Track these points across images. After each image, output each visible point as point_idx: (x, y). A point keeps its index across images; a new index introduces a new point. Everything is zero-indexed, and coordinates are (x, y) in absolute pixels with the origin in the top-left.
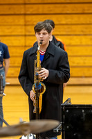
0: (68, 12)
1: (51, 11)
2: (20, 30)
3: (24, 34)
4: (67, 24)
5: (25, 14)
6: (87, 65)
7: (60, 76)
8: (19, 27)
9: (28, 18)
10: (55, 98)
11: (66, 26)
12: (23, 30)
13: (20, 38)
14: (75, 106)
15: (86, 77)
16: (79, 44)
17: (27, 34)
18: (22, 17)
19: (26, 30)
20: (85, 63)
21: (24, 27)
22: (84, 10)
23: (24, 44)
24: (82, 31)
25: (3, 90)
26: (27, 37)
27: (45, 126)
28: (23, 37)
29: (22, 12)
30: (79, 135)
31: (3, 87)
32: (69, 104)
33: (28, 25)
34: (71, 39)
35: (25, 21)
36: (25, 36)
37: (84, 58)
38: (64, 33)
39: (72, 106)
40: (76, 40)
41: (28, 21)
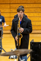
0: (28, 3)
1: (21, 2)
2: (8, 10)
3: (9, 12)
4: (28, 8)
5: (10, 4)
6: (36, 25)
7: (28, 31)
8: (7, 9)
9: (11, 5)
10: (26, 40)
11: (27, 9)
12: (9, 10)
13: (8, 13)
14: (36, 43)
15: (36, 30)
16: (33, 16)
17: (11, 12)
18: (9, 5)
19: (10, 10)
20: (35, 24)
21: (9, 9)
22: (35, 2)
23: (9, 16)
24: (35, 11)
25: (2, 36)
26: (11, 13)
27: (25, 52)
28: (9, 13)
29: (9, 3)
30: (38, 55)
31: (2, 34)
32: (33, 42)
33: (11, 8)
34: (30, 14)
35: (10, 7)
36: (10, 13)
37: (35, 22)
38: (27, 12)
39: (35, 43)
40: (32, 15)
41: (11, 7)
